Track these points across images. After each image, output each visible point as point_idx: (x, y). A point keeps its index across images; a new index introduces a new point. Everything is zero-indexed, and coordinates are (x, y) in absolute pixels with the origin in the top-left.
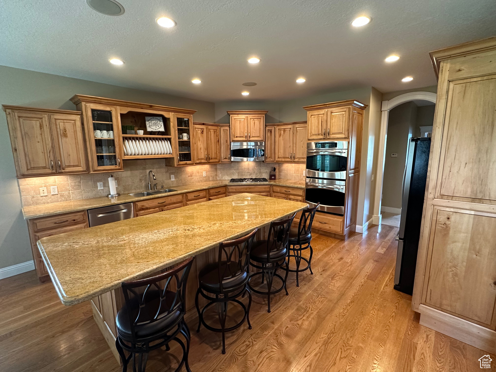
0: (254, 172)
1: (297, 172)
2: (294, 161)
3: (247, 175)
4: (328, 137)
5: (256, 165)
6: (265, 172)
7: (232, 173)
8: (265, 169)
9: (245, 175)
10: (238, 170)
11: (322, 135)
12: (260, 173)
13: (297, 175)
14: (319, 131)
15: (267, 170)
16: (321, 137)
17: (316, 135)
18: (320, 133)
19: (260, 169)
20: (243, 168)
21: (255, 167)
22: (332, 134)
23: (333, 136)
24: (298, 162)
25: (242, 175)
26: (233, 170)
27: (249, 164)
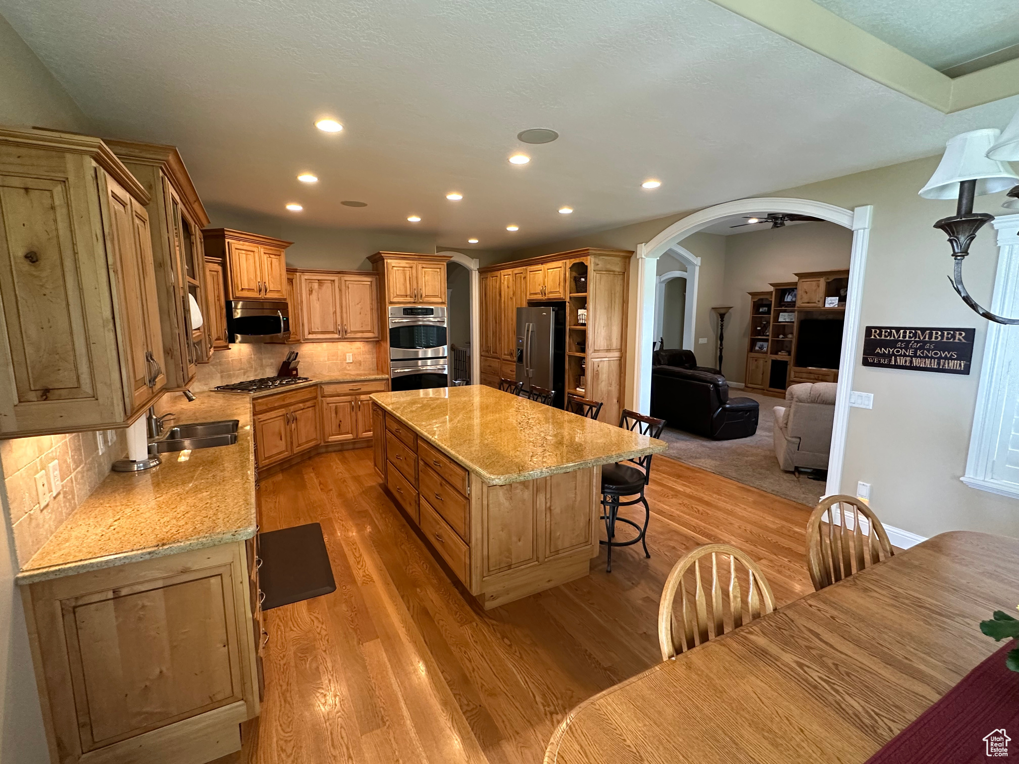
0: (252, 367)
1: (334, 358)
2: (346, 337)
3: (238, 376)
4: (421, 301)
5: (253, 350)
6: (270, 364)
7: (208, 374)
8: (270, 358)
9: (234, 375)
10: (220, 365)
11: (411, 297)
12: (262, 366)
13: (335, 363)
14: (406, 291)
15: (272, 361)
16: (409, 299)
17: (402, 296)
18: (408, 293)
19: (261, 359)
20: (230, 359)
21: (253, 356)
22: (425, 297)
23: (426, 299)
24: (353, 340)
25: (230, 376)
26: (211, 367)
27: (240, 349)
